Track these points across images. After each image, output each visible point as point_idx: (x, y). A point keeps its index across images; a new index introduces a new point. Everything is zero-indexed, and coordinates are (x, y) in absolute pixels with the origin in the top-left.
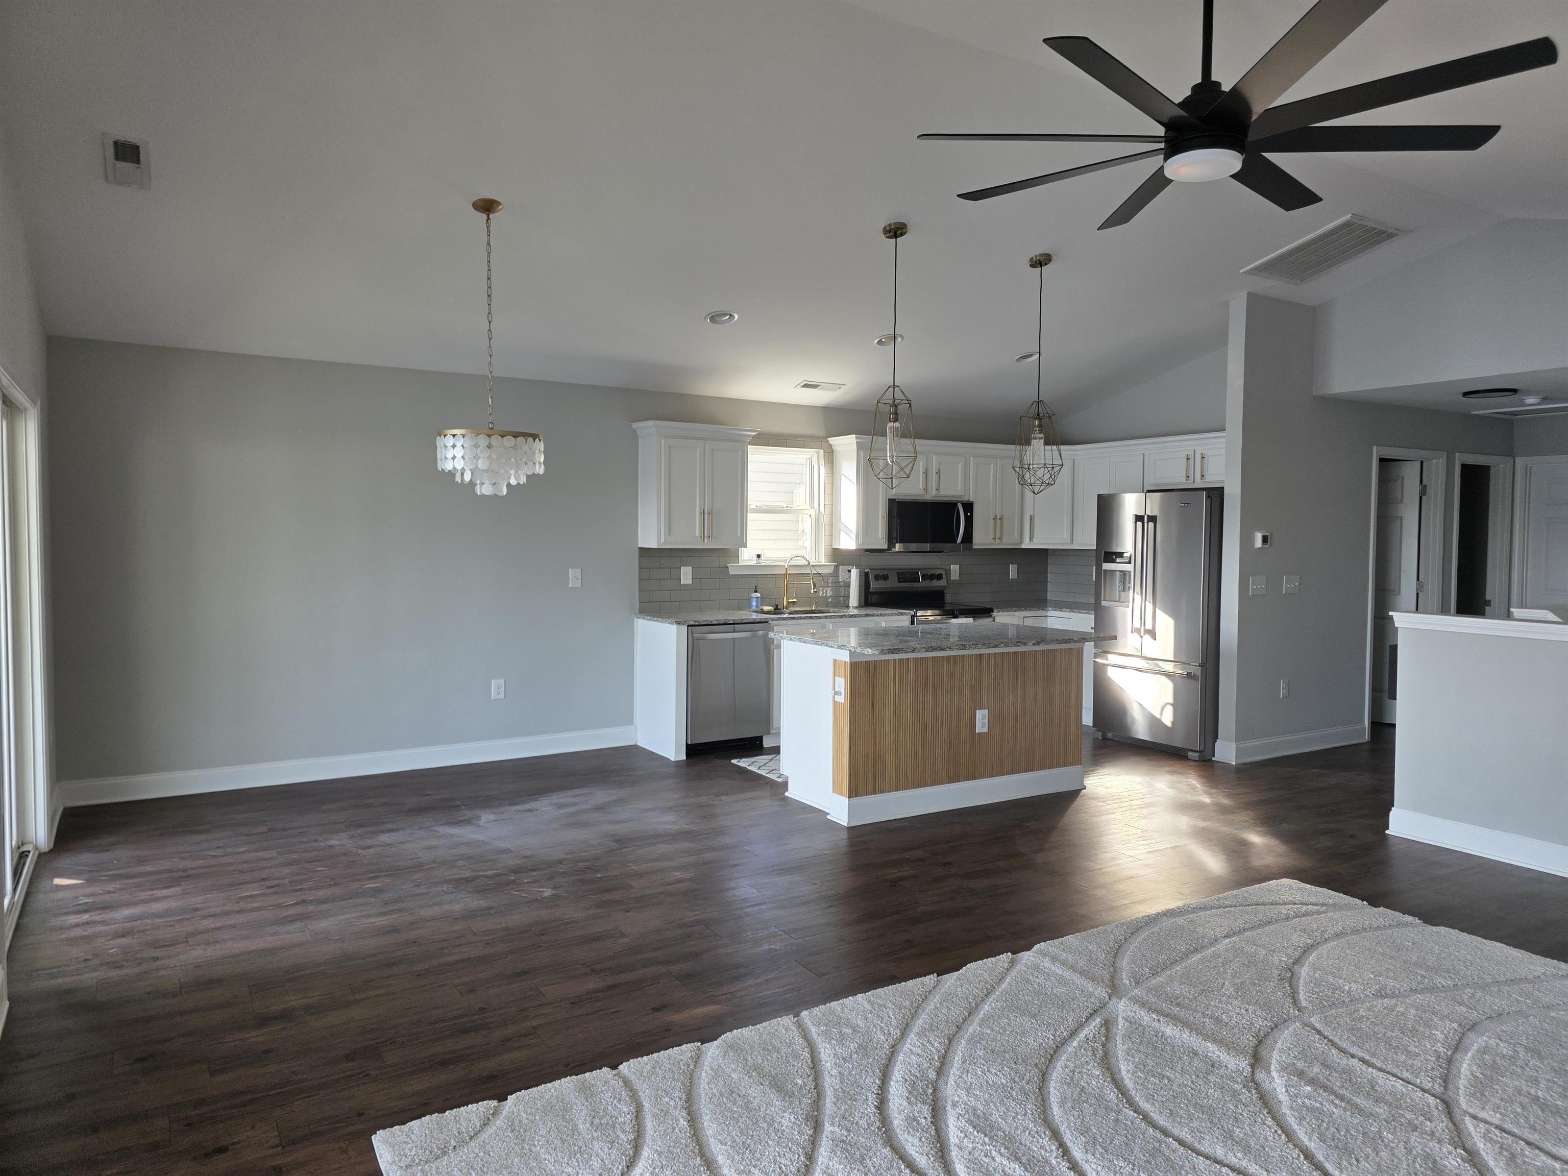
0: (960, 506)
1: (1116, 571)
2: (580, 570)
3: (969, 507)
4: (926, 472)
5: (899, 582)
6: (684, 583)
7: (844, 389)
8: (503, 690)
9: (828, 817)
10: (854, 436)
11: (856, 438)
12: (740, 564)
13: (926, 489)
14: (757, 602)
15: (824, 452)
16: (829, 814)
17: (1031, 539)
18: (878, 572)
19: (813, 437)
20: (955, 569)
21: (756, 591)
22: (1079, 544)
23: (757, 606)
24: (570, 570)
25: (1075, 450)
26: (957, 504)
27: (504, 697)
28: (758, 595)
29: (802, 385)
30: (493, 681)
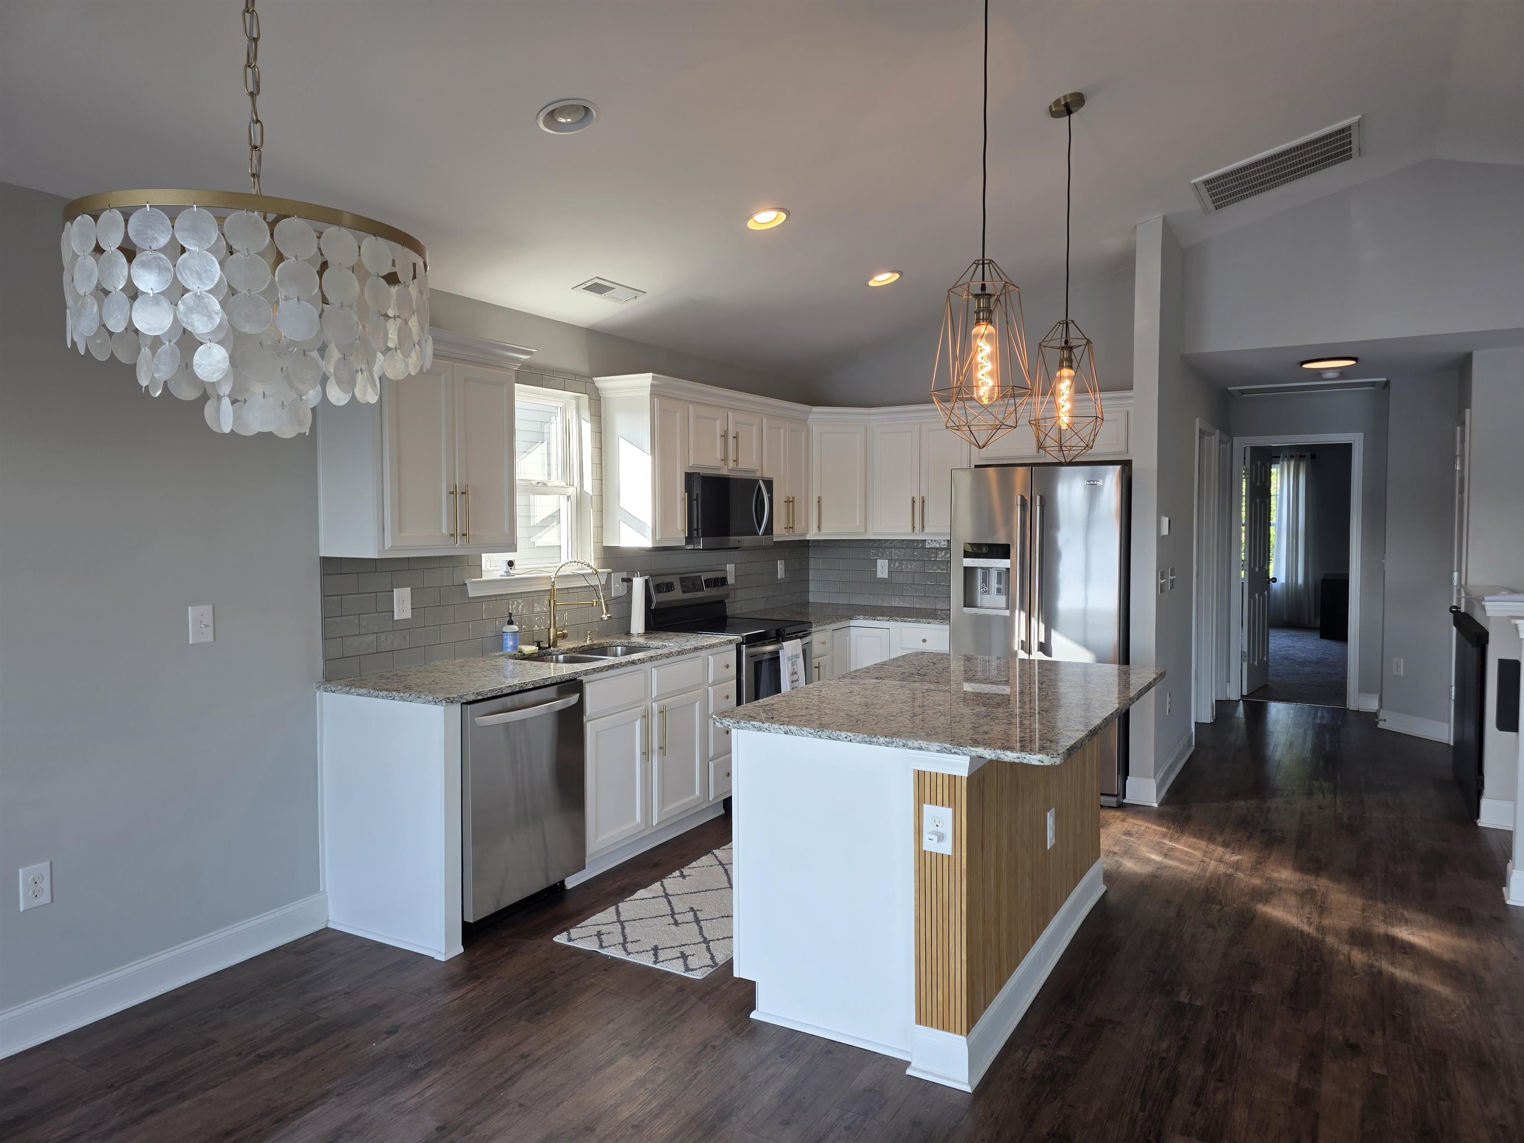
0: (761, 482)
1: (976, 568)
2: (211, 606)
3: (769, 484)
4: (725, 436)
5: (684, 592)
6: (398, 619)
7: (642, 298)
8: (46, 885)
9: (909, 1072)
10: (651, 374)
11: (653, 378)
12: (484, 578)
13: (725, 460)
14: (515, 640)
15: (590, 399)
16: (909, 1063)
17: (819, 527)
18: (659, 580)
19: (576, 375)
20: (730, 568)
21: (511, 622)
22: (875, 534)
23: (515, 647)
24: (189, 608)
25: (869, 414)
26: (759, 480)
27: (49, 901)
28: (515, 628)
29: (584, 286)
30: (21, 871)
